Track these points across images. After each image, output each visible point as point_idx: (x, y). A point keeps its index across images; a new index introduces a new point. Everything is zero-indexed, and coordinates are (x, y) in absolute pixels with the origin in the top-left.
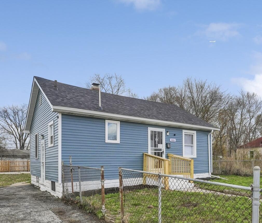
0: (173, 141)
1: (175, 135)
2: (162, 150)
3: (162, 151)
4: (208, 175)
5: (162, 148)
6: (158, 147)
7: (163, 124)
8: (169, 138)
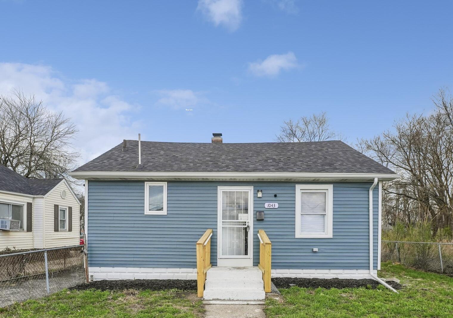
0: (271, 207)
1: (275, 196)
2: (247, 224)
3: (246, 226)
4: (367, 275)
5: (247, 221)
6: (237, 219)
7: (248, 179)
8: (263, 202)
